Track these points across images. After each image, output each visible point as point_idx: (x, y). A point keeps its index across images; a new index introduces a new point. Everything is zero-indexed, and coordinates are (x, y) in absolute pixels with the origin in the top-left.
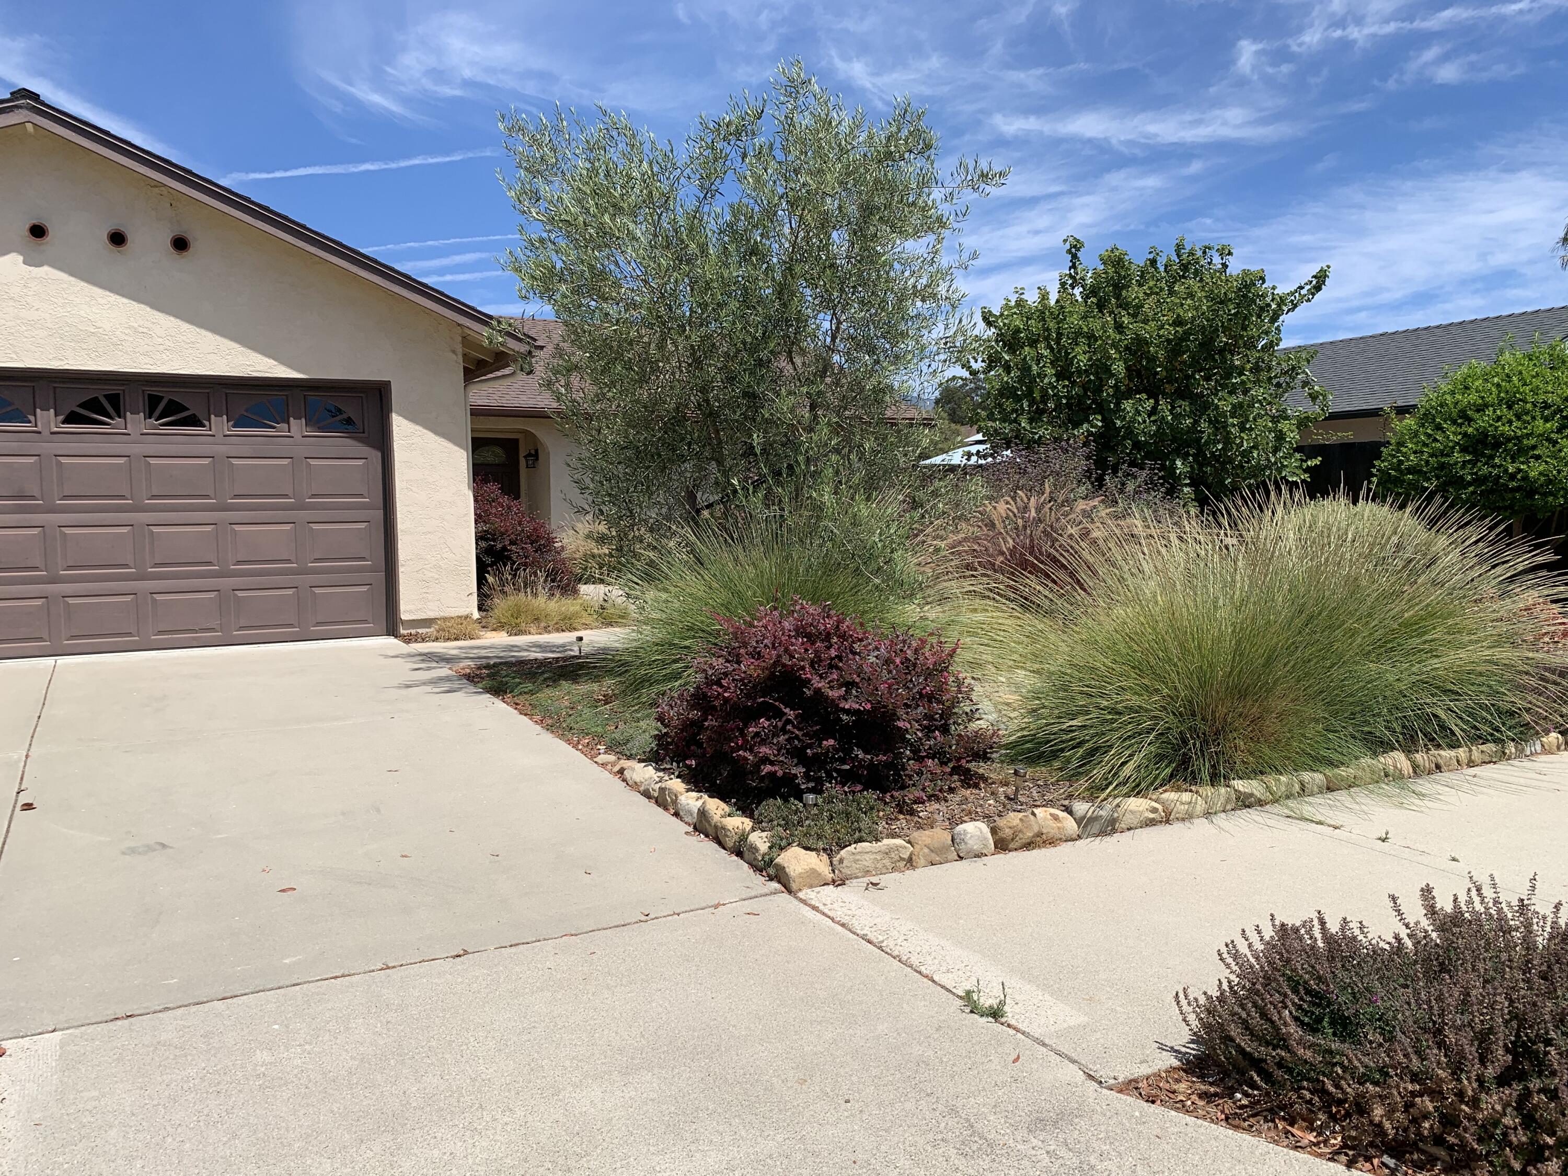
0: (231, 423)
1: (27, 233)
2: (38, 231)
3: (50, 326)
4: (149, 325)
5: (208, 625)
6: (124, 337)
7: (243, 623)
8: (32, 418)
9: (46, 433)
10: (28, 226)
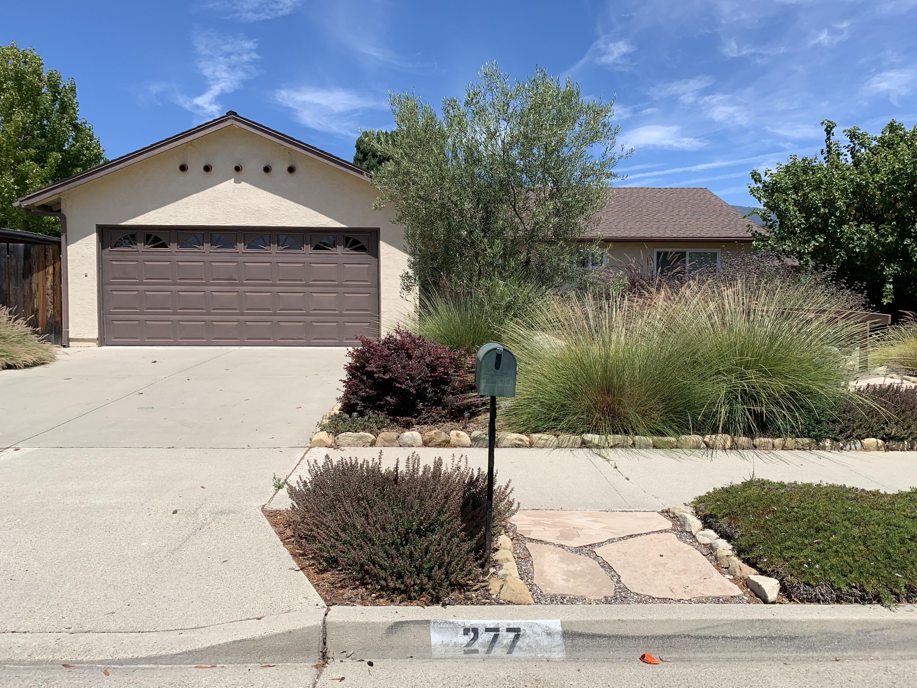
0: (312, 248)
1: (234, 170)
2: (238, 169)
3: (242, 208)
4: (278, 206)
5: (300, 337)
6: (268, 211)
7: (315, 337)
8: (235, 246)
9: (240, 253)
10: (234, 167)
